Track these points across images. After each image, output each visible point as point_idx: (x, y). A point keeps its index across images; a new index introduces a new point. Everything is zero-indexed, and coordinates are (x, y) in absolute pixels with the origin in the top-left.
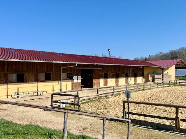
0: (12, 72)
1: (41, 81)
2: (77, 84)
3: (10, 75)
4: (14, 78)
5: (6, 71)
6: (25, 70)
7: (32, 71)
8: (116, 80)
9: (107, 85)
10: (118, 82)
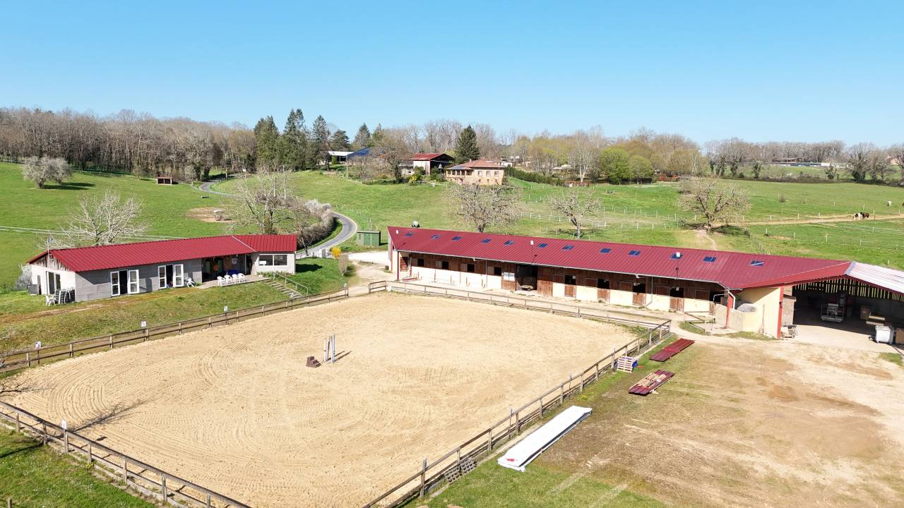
0: (439, 259)
1: (464, 272)
2: (508, 283)
3: (436, 262)
4: (440, 265)
5: (434, 259)
6: (449, 260)
7: (456, 262)
8: (601, 292)
9: (572, 296)
10: (604, 296)
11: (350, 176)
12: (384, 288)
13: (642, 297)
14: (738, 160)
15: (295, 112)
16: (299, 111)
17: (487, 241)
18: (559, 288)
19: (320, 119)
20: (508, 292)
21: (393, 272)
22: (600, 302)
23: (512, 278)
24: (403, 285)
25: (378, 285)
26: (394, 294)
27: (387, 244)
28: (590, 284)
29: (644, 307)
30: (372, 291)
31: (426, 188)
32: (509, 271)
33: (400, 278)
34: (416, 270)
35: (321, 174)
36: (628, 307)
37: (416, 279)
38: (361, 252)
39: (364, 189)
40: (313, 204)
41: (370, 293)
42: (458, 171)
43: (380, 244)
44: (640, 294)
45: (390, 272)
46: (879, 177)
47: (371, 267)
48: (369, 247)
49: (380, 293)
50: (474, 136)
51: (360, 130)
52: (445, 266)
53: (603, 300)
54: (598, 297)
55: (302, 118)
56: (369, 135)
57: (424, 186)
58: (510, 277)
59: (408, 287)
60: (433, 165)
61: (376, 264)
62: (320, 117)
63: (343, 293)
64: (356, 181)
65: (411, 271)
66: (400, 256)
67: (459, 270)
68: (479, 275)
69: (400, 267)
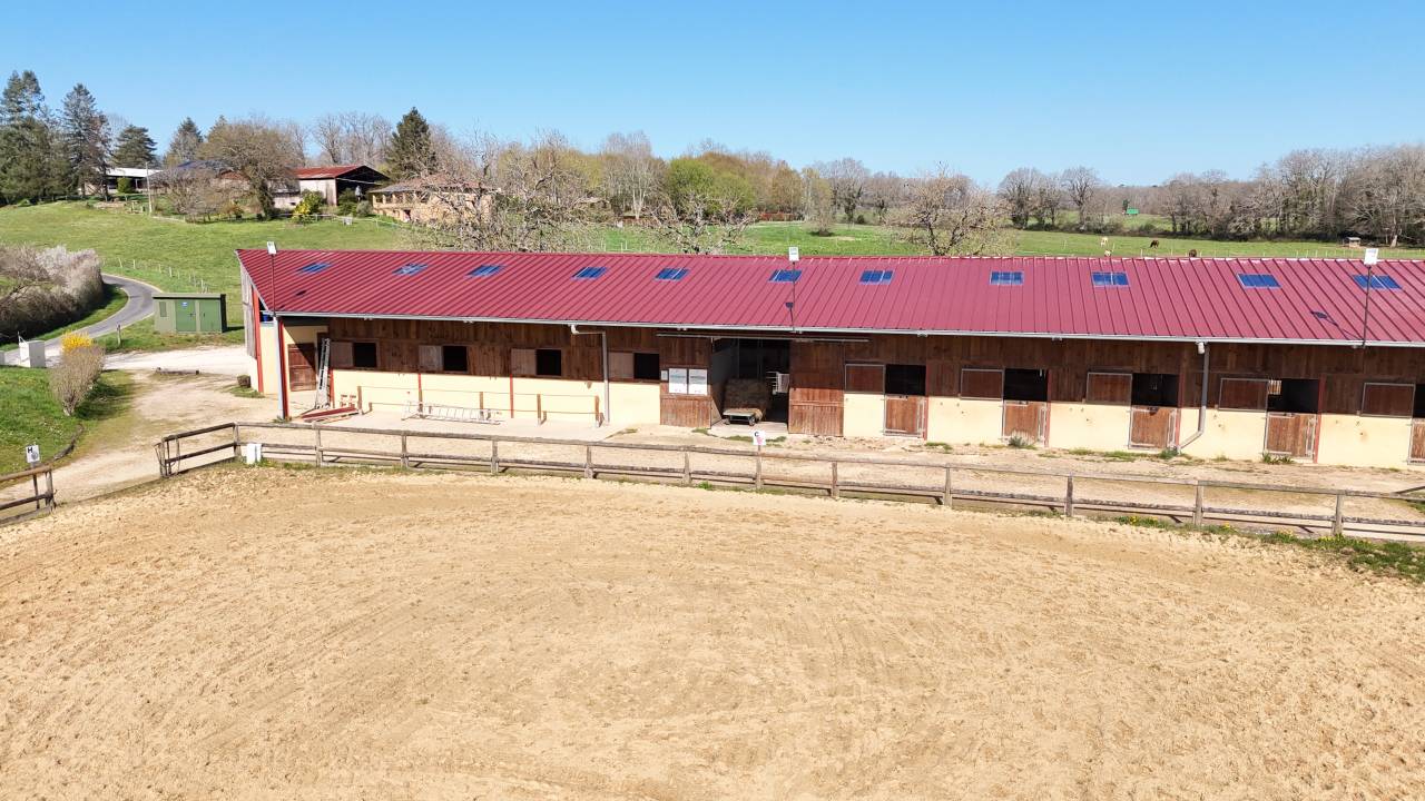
0: (430, 340)
1: (523, 376)
2: (684, 404)
3: (422, 348)
4: (435, 360)
5: (414, 337)
6: (468, 336)
7: (492, 341)
8: (1019, 410)
9: (912, 431)
10: (1034, 425)
11: (158, 209)
12: (229, 453)
13: (1165, 419)
14: (855, 195)
15: (21, 76)
16: (29, 75)
17: (594, 273)
18: (865, 411)
19: (80, 90)
20: (684, 433)
21: (267, 390)
22: (1014, 444)
23: (701, 388)
24: (308, 437)
25: (207, 441)
26: (273, 473)
27: (243, 328)
28: (975, 388)
29: (1175, 452)
30: (175, 467)
31: (331, 227)
32: (688, 363)
33: (292, 412)
34: (348, 382)
35: (89, 207)
36: (1117, 456)
37: (351, 411)
38: (169, 350)
39: (190, 232)
40: (54, 257)
41: (167, 476)
42: (398, 194)
43: (225, 329)
44: (1163, 410)
45: (255, 395)
46: (1048, 221)
47: (191, 384)
48: (191, 336)
49: (213, 473)
50: (425, 129)
51: (180, 131)
52: (456, 362)
53: (1024, 437)
54: (1007, 431)
55: (37, 91)
56: (200, 140)
57: (327, 223)
58: (694, 385)
59: (331, 440)
60: (340, 187)
61: (208, 375)
62: (81, 87)
63: (24, 489)
64: (173, 219)
65: (330, 387)
66: (288, 340)
67: (507, 372)
68: (580, 386)
69: (289, 379)
